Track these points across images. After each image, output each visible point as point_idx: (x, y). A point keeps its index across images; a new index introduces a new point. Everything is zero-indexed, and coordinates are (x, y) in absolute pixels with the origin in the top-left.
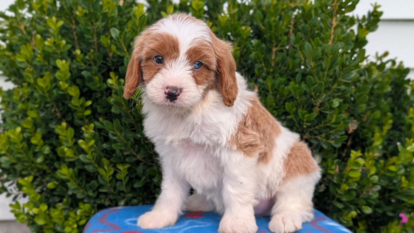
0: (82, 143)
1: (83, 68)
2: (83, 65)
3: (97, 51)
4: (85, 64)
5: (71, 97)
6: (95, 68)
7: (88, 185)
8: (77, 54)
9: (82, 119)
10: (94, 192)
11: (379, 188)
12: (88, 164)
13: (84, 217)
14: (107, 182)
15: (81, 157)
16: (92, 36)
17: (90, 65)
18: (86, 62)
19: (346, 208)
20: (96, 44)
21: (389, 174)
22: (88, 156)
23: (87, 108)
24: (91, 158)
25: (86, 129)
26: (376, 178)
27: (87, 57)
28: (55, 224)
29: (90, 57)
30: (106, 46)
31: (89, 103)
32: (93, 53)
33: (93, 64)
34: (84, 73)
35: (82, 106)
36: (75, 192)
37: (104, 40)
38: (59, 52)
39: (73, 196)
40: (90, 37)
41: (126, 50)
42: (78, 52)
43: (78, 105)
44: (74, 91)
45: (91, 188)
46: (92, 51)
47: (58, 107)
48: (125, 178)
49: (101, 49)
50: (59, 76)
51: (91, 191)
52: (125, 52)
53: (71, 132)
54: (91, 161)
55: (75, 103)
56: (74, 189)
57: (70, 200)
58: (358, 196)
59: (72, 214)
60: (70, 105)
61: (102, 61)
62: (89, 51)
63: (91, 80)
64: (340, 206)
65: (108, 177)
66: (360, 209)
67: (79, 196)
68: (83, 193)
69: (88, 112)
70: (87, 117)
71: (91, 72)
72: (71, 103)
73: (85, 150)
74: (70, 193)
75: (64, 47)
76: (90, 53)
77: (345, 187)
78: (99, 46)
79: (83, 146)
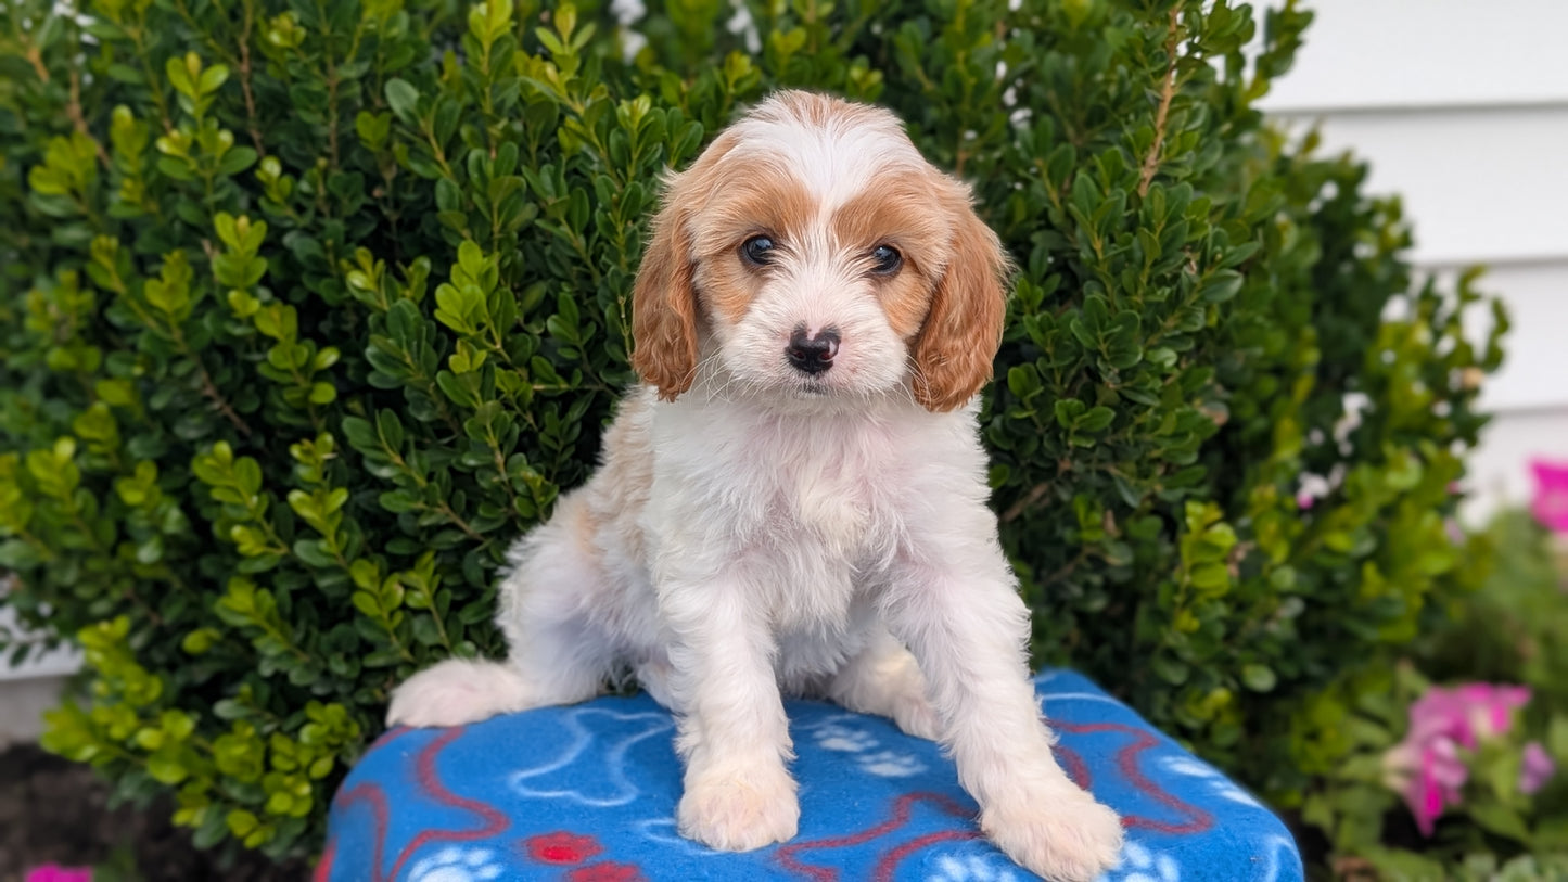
0: (301, 501)
1: (288, 224)
2: (290, 212)
3: (335, 161)
4: (300, 209)
5: (265, 342)
6: (336, 225)
7: (325, 638)
8: (269, 176)
9: (301, 412)
10: (348, 658)
11: (1296, 606)
12: (324, 571)
13: (323, 751)
14: (386, 633)
15: (302, 549)
16: (326, 113)
17: (319, 213)
18: (305, 202)
19: (1196, 677)
20: (333, 138)
21: (1324, 561)
22: (323, 545)
23: (320, 376)
24: (334, 549)
25: (307, 452)
26: (1287, 578)
27: (305, 186)
28: (222, 778)
29: (314, 184)
30: (373, 148)
31: (330, 357)
32: (325, 173)
33: (325, 210)
34: (291, 241)
35: (304, 368)
36: (283, 666)
37: (367, 127)
38: (208, 175)
39: (280, 678)
40: (319, 117)
41: (440, 157)
42: (272, 167)
43: (289, 365)
44: (277, 322)
45: (336, 647)
46: (321, 162)
47: (209, 368)
49: (355, 157)
50: (221, 270)
51: (340, 656)
52: (438, 163)
54: (333, 562)
55: (280, 360)
56: (278, 658)
57: (265, 691)
58: (1229, 638)
59: (281, 744)
60: (262, 370)
61: (364, 199)
62: (311, 162)
63: (323, 270)
64: (1176, 676)
67: (296, 677)
68: (308, 667)
69: (325, 393)
70: (322, 408)
71: (321, 242)
72: (265, 360)
73: (315, 525)
74: (266, 670)
75: (225, 158)
76: (315, 171)
77: (1186, 621)
78: (349, 142)
79: (307, 513)
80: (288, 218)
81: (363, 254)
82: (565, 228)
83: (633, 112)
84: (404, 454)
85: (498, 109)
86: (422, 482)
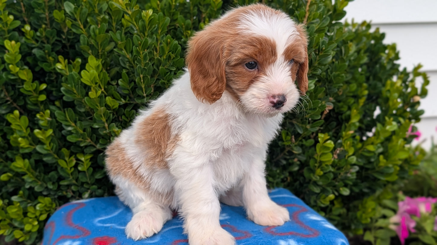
0: (38, 132)
1: (34, 46)
2: (34, 42)
3: (49, 26)
4: (37, 41)
5: (23, 81)
6: (48, 46)
7: (46, 177)
8: (26, 31)
9: (36, 105)
10: (53, 183)
11: (357, 168)
12: (46, 155)
13: (44, 212)
14: (68, 174)
15: (38, 148)
16: (44, 10)
17: (42, 42)
18: (38, 39)
19: (324, 191)
20: (48, 19)
21: (367, 154)
22: (45, 147)
23: (41, 92)
24: (49, 148)
25: (42, 116)
26: (354, 159)
27: (38, 34)
28: (11, 219)
29: (41, 33)
30: (59, 21)
31: (44, 86)
32: (45, 29)
33: (45, 41)
34: (35, 51)
35: (35, 90)
36: (33, 185)
37: (57, 15)
38: (6, 29)
39: (31, 189)
40: (42, 11)
41: (82, 27)
42: (28, 28)
43: (30, 89)
44: (26, 75)
45: (50, 180)
46: (44, 26)
47: (7, 90)
48: (88, 169)
49: (54, 25)
50: (8, 58)
51: (51, 183)
52: (81, 29)
53: (25, 120)
54: (49, 152)
55: (28, 87)
56: (31, 182)
57: (27, 193)
58: (334, 178)
59: (31, 210)
60: (21, 90)
61: (56, 38)
62: (40, 26)
63: (44, 60)
64: (317, 190)
65: (69, 168)
66: (338, 191)
67: (37, 189)
68: (41, 185)
69: (43, 97)
70: (42, 102)
71: (44, 51)
72: (23, 88)
73: (42, 141)
74: (27, 186)
75: (11, 24)
76: (42, 29)
77: (319, 172)
78: (52, 20)
79: (40, 136)
80: (33, 44)
81: (61, 58)
82: (124, 52)
83: (147, 15)
84: (75, 122)
85: (100, 11)
86: (81, 131)
